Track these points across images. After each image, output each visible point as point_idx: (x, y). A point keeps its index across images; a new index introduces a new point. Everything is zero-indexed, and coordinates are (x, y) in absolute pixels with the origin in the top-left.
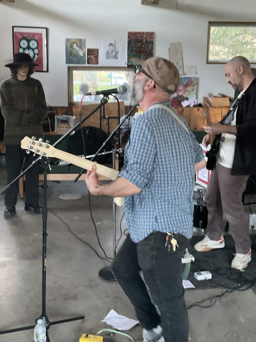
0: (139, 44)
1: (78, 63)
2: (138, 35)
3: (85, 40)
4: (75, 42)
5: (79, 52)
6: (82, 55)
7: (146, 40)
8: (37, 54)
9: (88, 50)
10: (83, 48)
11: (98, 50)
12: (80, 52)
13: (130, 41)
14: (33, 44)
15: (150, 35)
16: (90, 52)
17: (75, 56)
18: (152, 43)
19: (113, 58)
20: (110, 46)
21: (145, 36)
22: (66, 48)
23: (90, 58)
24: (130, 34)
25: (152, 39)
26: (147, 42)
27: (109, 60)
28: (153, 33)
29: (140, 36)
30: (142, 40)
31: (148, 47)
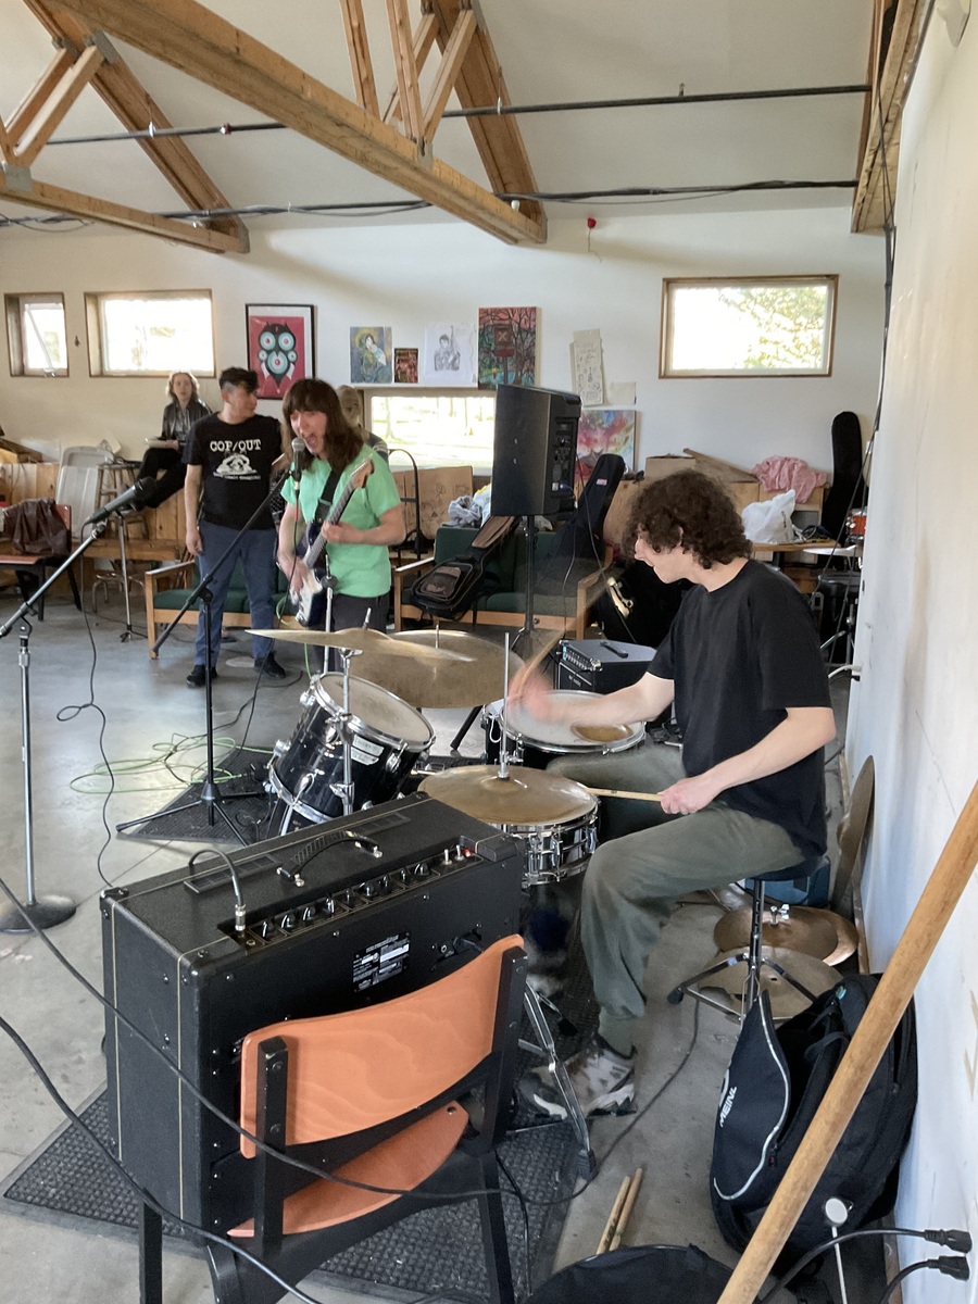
0: (503, 336)
1: (376, 380)
2: (501, 315)
3: (390, 329)
4: (368, 335)
5: (376, 356)
6: (385, 363)
7: (519, 324)
8: (294, 363)
9: (395, 350)
10: (385, 346)
11: (417, 350)
12: (379, 357)
13: (484, 329)
14: (286, 340)
15: (529, 313)
16: (400, 355)
17: (368, 365)
18: (532, 332)
19: (448, 368)
20: (443, 341)
21: (516, 317)
22: (352, 348)
23: (399, 368)
24: (484, 313)
25: (533, 323)
26: (520, 331)
27: (439, 373)
28: (534, 309)
29: (506, 317)
30: (511, 325)
31: (523, 342)
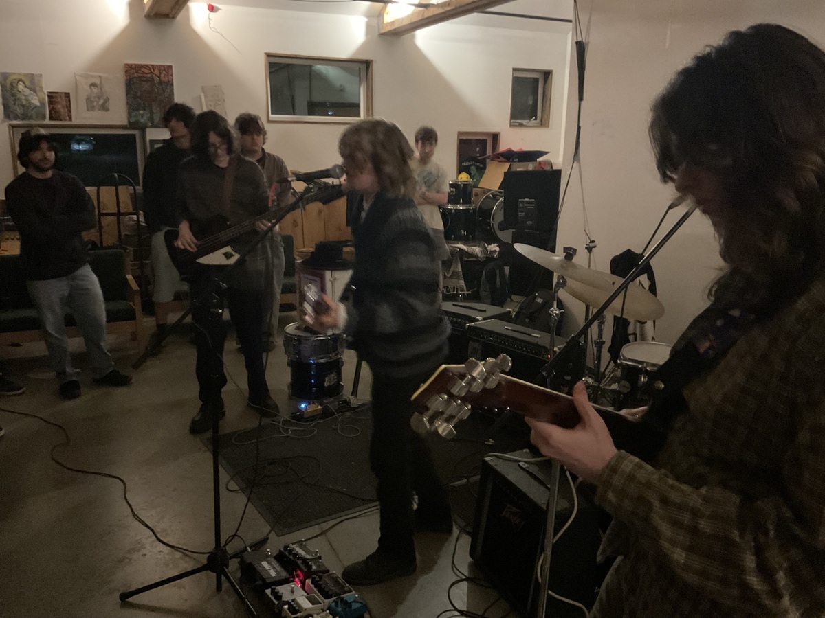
0: (146, 86)
1: (30, 118)
2: (143, 70)
3: (40, 76)
4: (20, 80)
5: (30, 98)
6: (38, 104)
7: (159, 78)
9: (49, 94)
10: (37, 89)
11: (69, 94)
12: (32, 98)
13: (130, 79)
15: (166, 70)
16: (53, 97)
17: (22, 105)
18: (172, 85)
19: (99, 110)
20: (92, 87)
21: (156, 72)
22: (3, 91)
23: (53, 108)
24: (129, 68)
25: (170, 77)
26: (161, 83)
27: (91, 113)
28: (170, 67)
29: (147, 71)
30: (153, 78)
31: (164, 91)
